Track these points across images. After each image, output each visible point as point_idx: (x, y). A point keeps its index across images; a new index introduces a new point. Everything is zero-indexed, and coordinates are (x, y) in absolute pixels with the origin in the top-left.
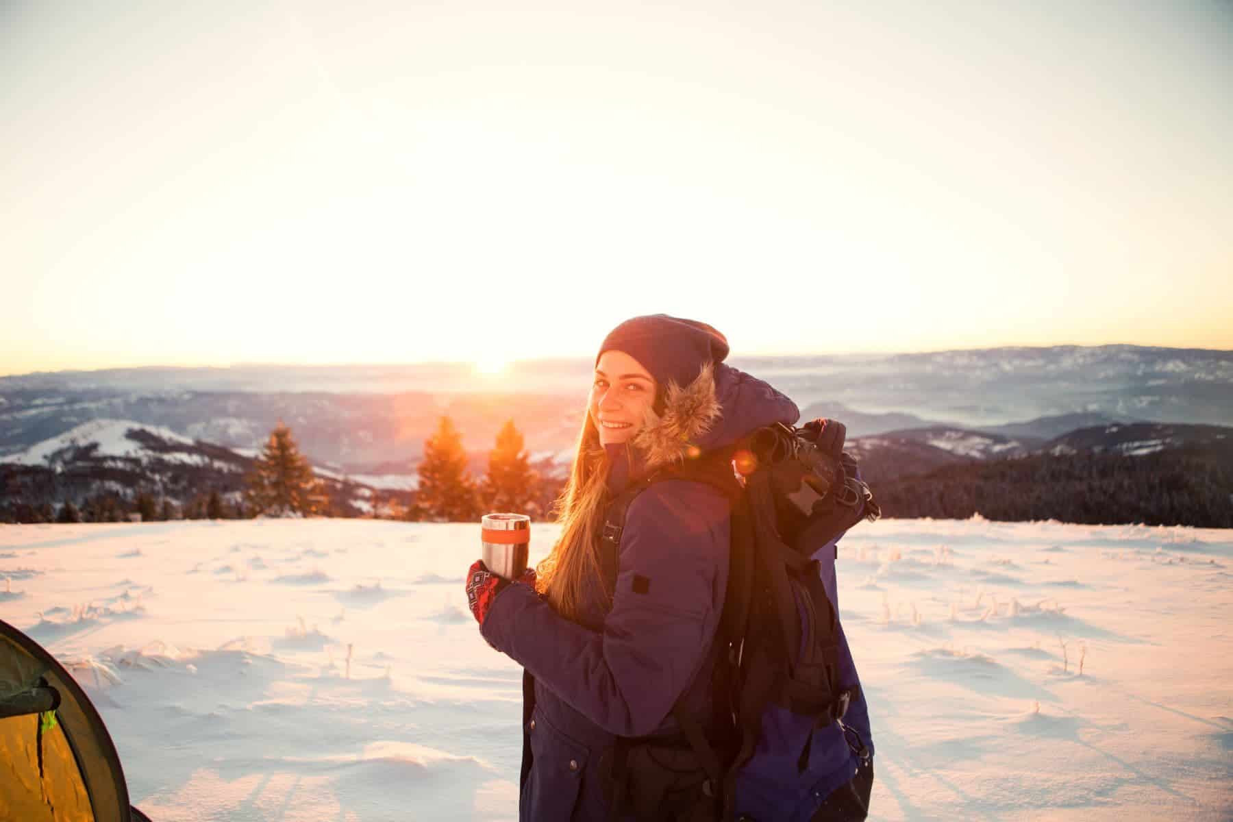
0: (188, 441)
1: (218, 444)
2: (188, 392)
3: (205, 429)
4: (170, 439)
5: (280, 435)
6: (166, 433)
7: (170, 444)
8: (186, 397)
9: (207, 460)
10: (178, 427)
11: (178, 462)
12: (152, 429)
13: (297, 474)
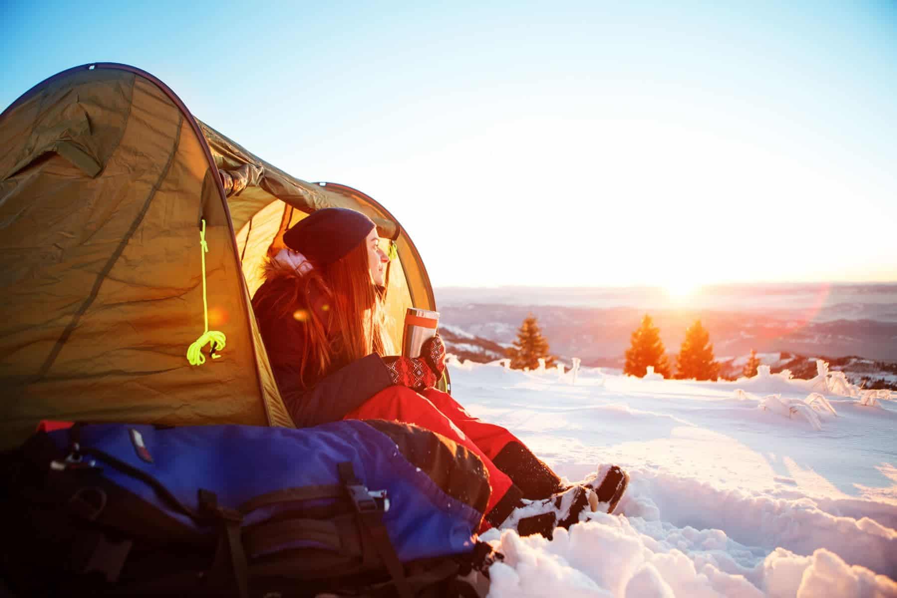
0: (471, 336)
1: (489, 339)
2: (471, 304)
3: (481, 329)
4: (460, 335)
5: (530, 322)
6: (457, 331)
7: (459, 337)
8: (470, 307)
9: (482, 349)
10: (465, 327)
11: (464, 350)
12: (450, 328)
13: (540, 349)
